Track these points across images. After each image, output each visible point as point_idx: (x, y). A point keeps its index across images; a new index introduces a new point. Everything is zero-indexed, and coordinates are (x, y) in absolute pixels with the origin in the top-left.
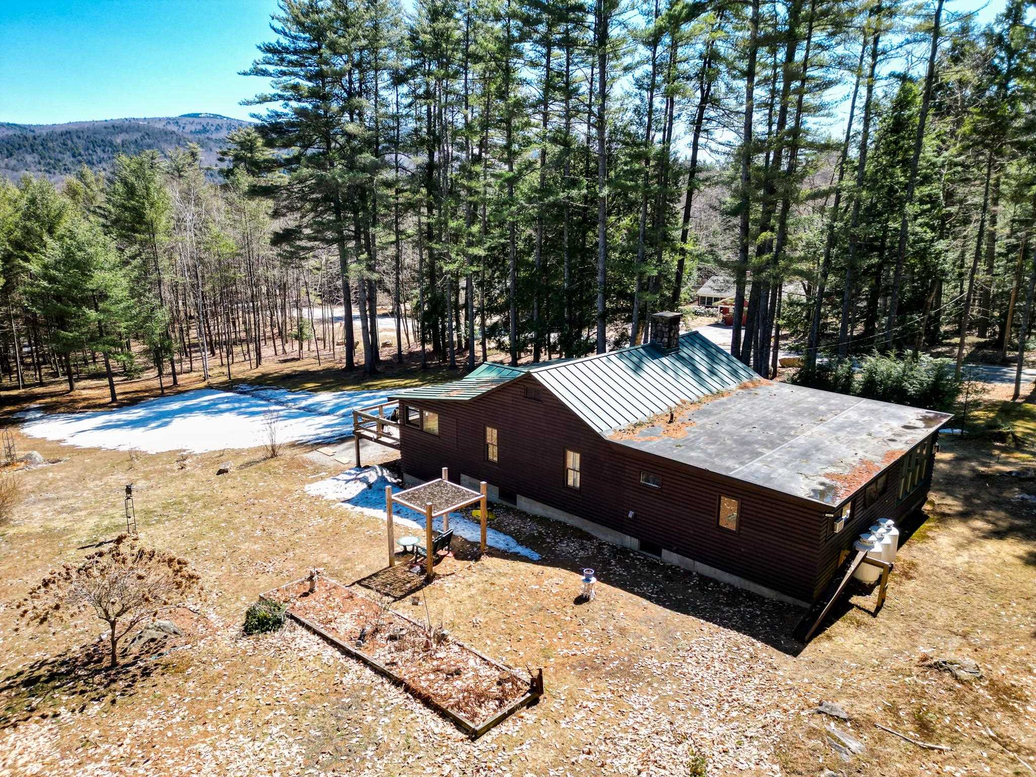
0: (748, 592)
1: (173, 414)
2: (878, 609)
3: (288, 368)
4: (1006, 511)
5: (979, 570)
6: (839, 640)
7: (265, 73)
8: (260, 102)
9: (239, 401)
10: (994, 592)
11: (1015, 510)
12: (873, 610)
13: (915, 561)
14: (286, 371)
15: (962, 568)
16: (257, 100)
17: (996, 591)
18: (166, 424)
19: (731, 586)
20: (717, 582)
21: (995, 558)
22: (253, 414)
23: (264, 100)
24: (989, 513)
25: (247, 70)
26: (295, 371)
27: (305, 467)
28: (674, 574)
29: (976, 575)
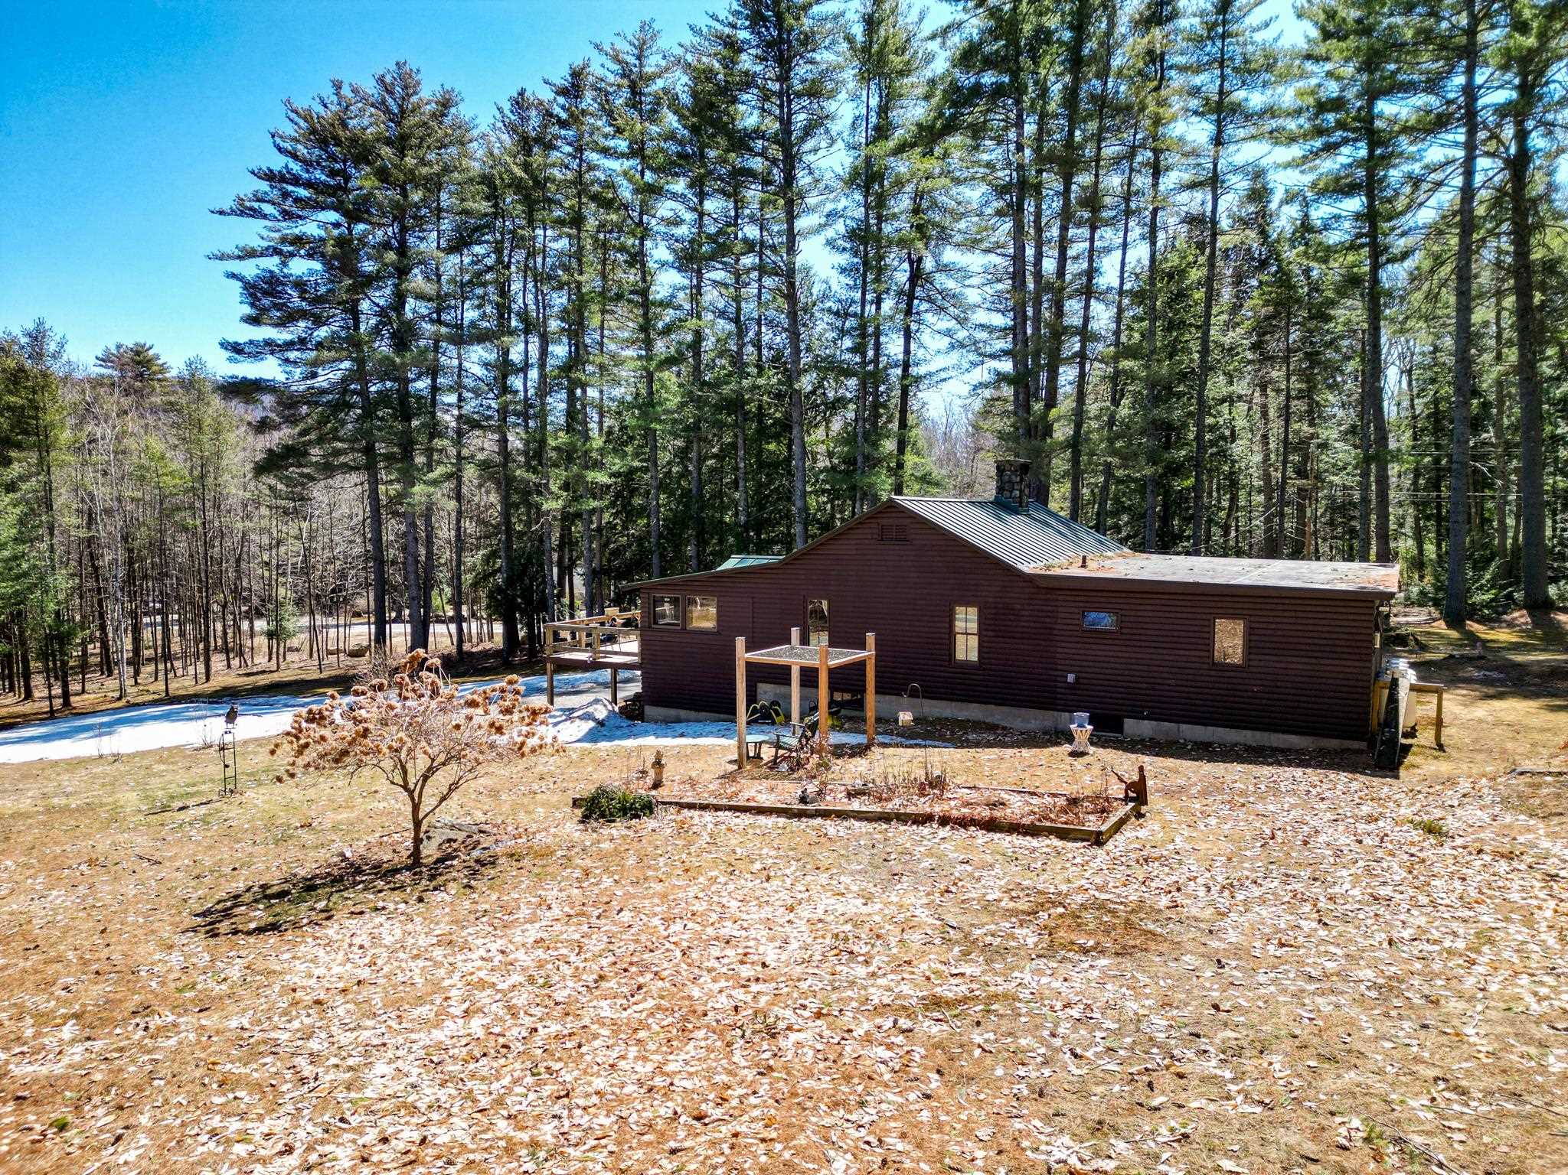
3: (265, 680)
7: (256, 214)
8: (239, 257)
11: (1487, 683)
16: (237, 252)
23: (250, 254)
24: (1462, 686)
25: (226, 208)
26: (281, 681)
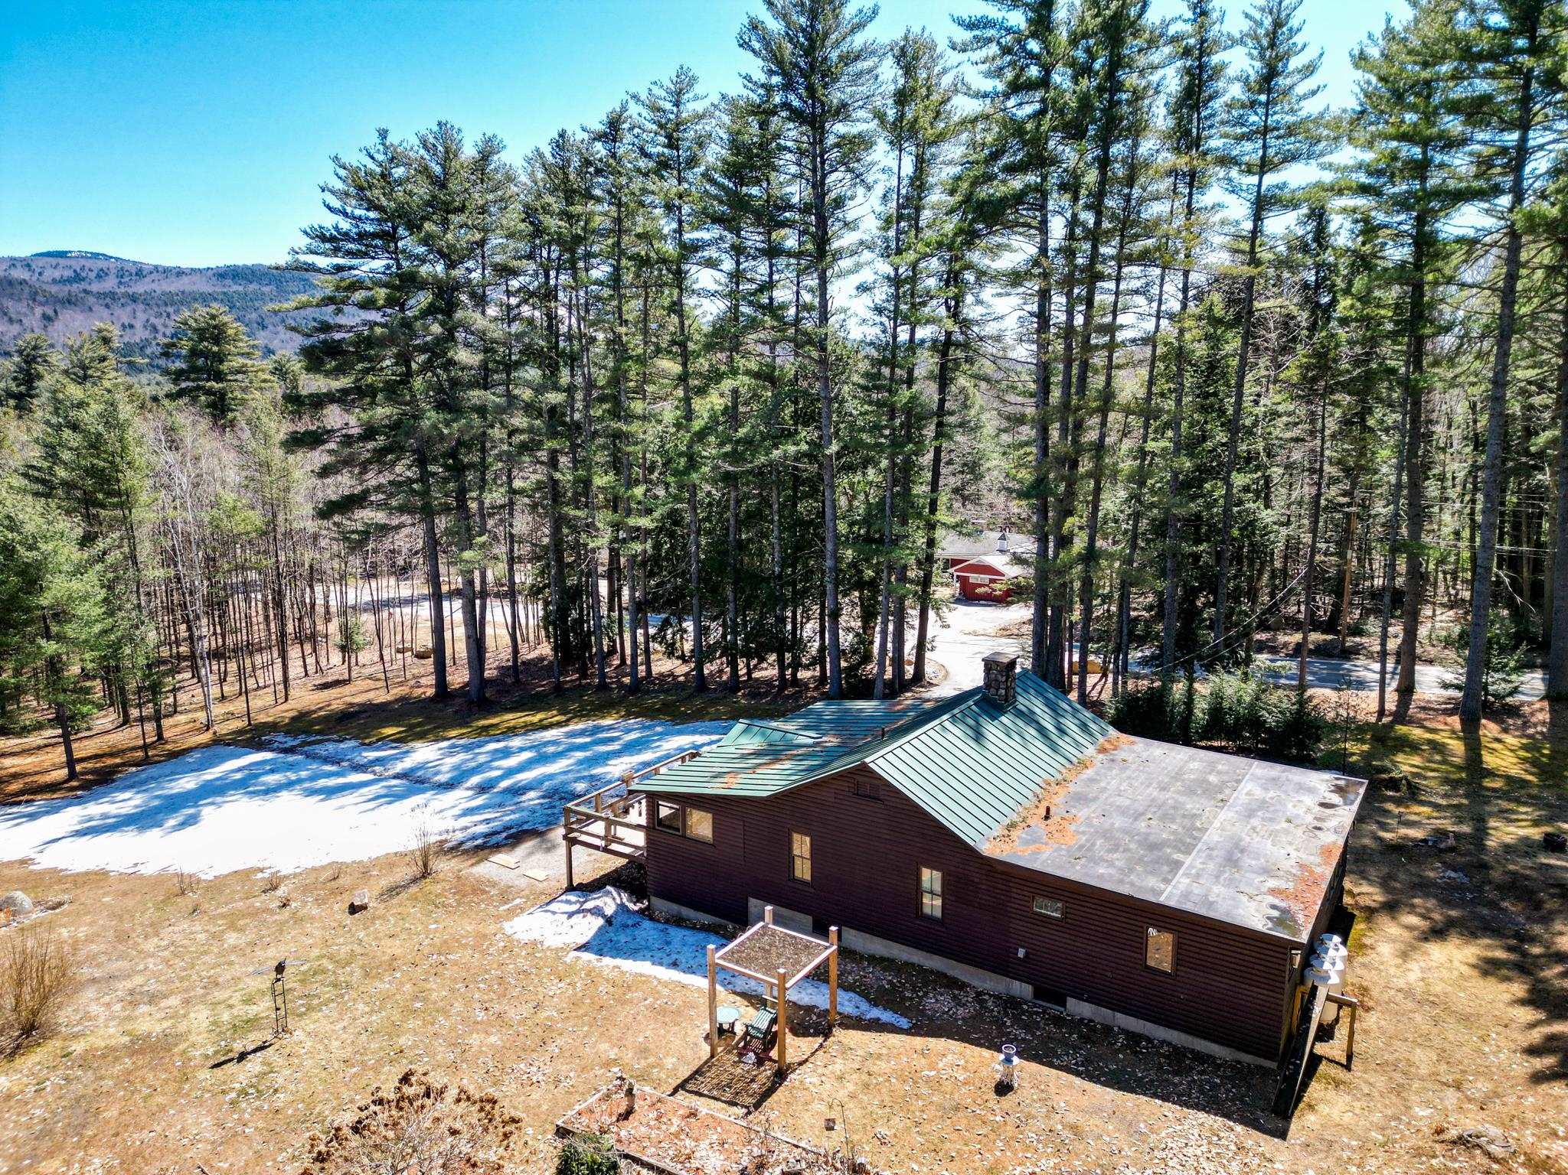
0: (1192, 1051)
1: (193, 798)
2: (1350, 1057)
3: (337, 700)
4: (1435, 896)
5: (1438, 988)
6: (1323, 1109)
9: (291, 767)
10: (1466, 1019)
11: (1446, 894)
12: (1344, 1061)
13: (1365, 984)
14: (337, 706)
15: (1420, 988)
17: (1467, 1019)
18: (191, 821)
19: (1169, 1044)
20: (1149, 1040)
21: (1450, 970)
22: (330, 792)
24: (1417, 901)
26: (352, 705)
27: (484, 892)
28: (1093, 1034)
29: (1436, 996)
